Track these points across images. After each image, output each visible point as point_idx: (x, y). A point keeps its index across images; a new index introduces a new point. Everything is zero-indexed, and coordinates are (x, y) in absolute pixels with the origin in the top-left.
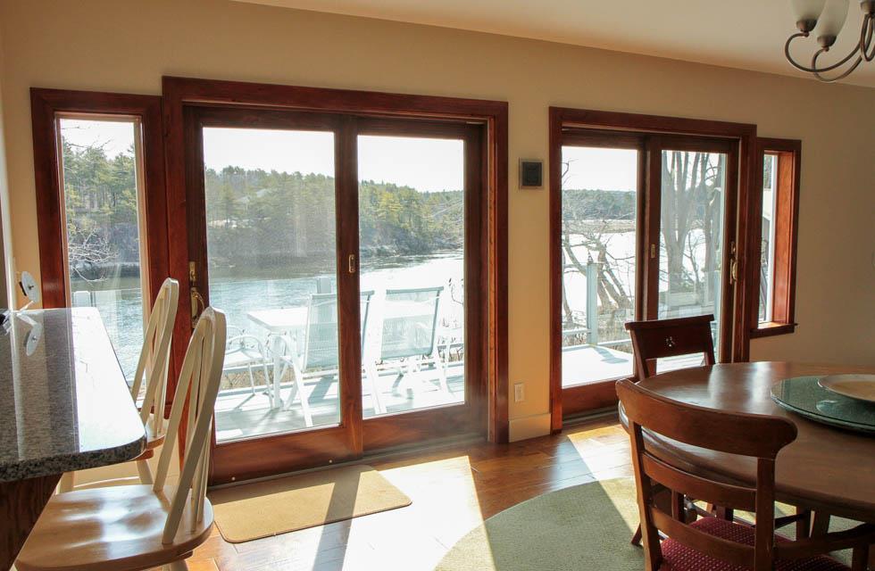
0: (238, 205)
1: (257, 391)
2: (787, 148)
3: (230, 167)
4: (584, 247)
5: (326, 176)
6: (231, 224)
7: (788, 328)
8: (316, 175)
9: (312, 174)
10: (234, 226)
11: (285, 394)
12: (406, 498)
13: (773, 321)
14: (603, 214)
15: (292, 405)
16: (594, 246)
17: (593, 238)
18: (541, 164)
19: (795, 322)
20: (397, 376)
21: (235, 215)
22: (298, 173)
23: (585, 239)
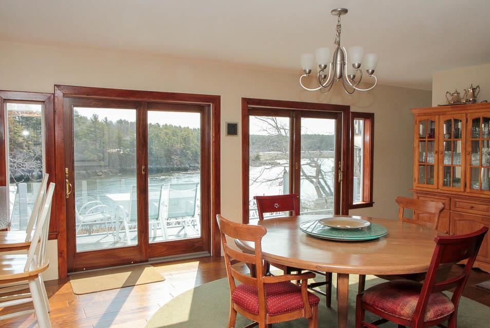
0: (124, 141)
1: (109, 234)
2: (368, 117)
3: (121, 120)
4: (308, 166)
5: (173, 126)
6: (120, 151)
7: (370, 204)
8: (168, 125)
9: (166, 125)
10: (122, 152)
11: (122, 235)
12: (164, 278)
13: (363, 201)
14: (319, 148)
15: (125, 240)
16: (314, 165)
17: (314, 161)
18: (236, 124)
19: (373, 201)
20: (182, 227)
21: (123, 146)
22: (158, 124)
23: (309, 162)
